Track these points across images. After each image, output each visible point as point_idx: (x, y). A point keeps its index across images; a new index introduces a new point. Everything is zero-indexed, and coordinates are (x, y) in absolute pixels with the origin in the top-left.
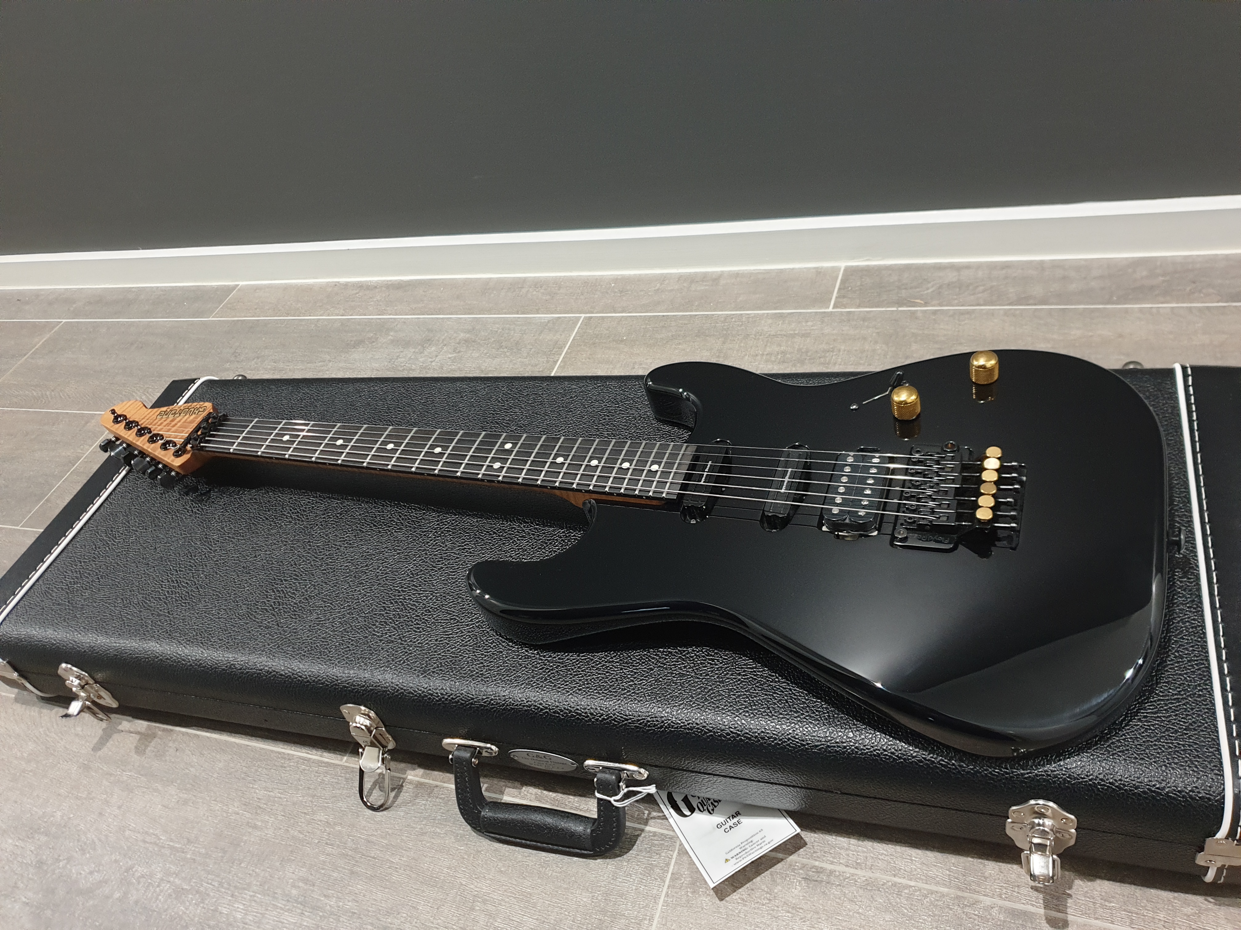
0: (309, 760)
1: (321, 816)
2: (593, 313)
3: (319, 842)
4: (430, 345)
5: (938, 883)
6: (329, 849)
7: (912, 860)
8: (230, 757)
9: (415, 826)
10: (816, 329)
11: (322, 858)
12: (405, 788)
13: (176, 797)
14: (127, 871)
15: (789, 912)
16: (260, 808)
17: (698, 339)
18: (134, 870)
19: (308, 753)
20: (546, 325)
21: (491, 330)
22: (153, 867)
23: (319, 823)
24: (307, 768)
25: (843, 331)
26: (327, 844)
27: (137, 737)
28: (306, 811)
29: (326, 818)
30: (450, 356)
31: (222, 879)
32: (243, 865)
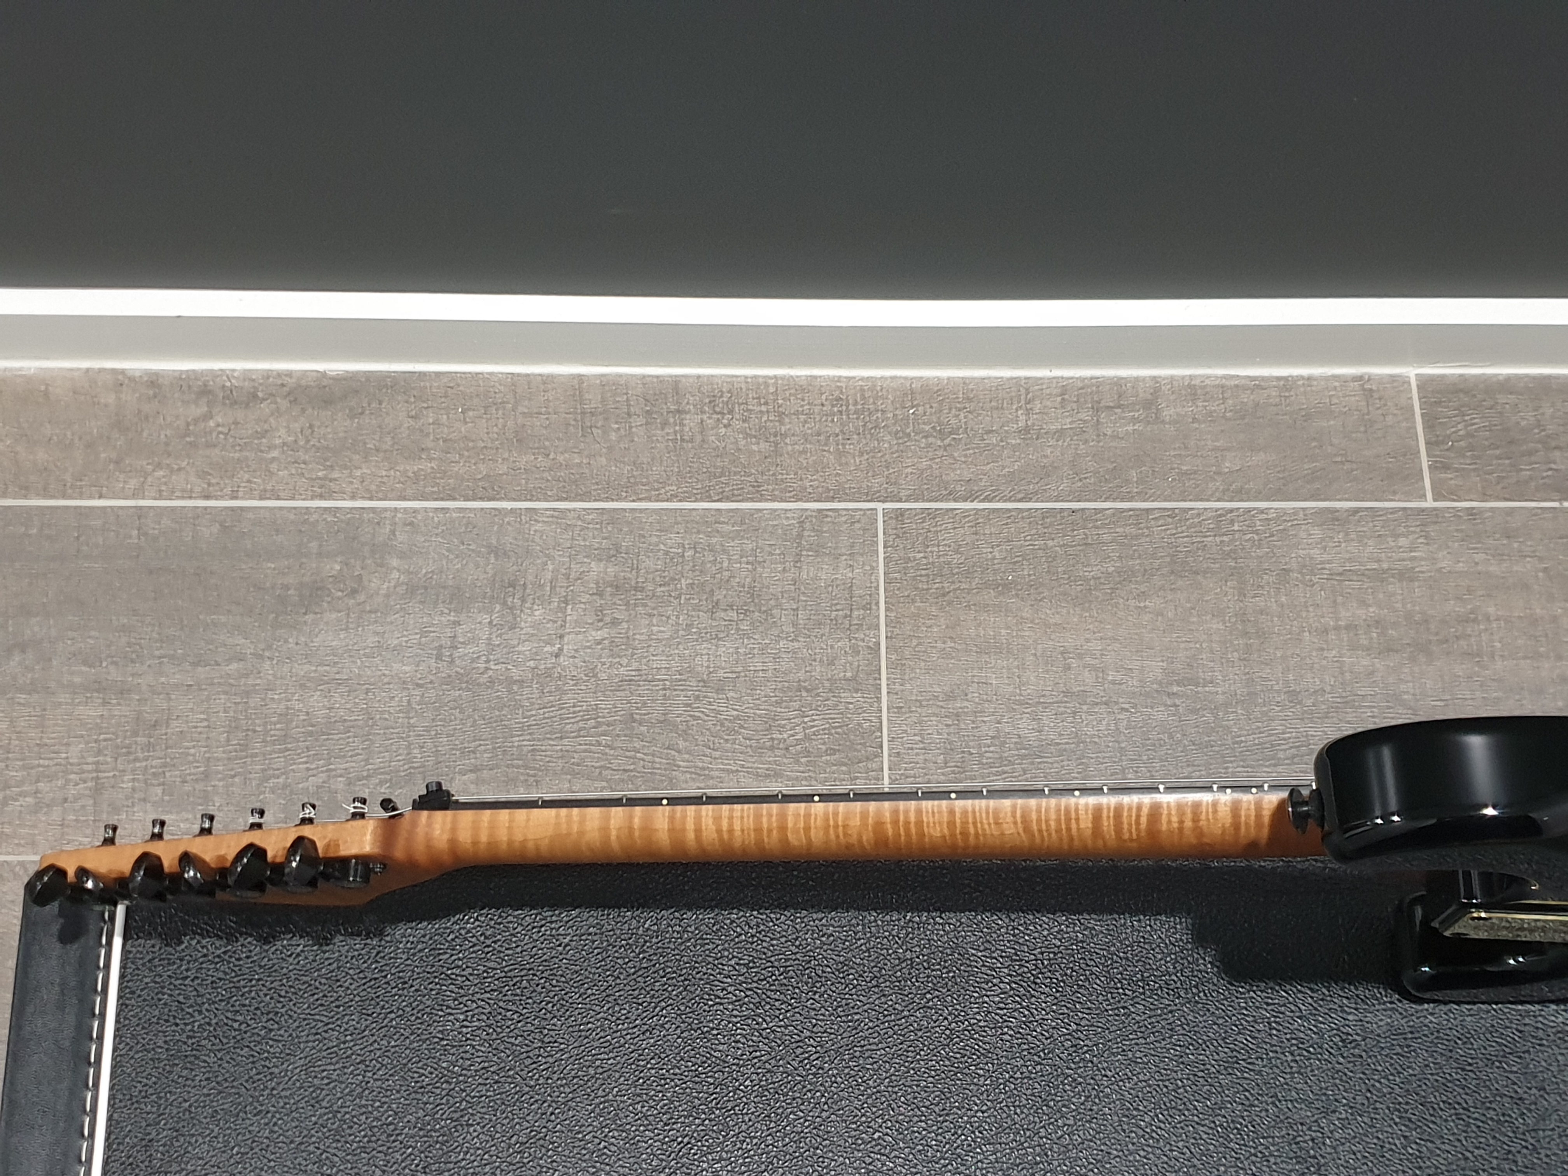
2: (900, 501)
4: (523, 600)
10: (1422, 559)
17: (1180, 583)
20: (800, 536)
21: (667, 553)
25: (1477, 563)
30: (598, 635)
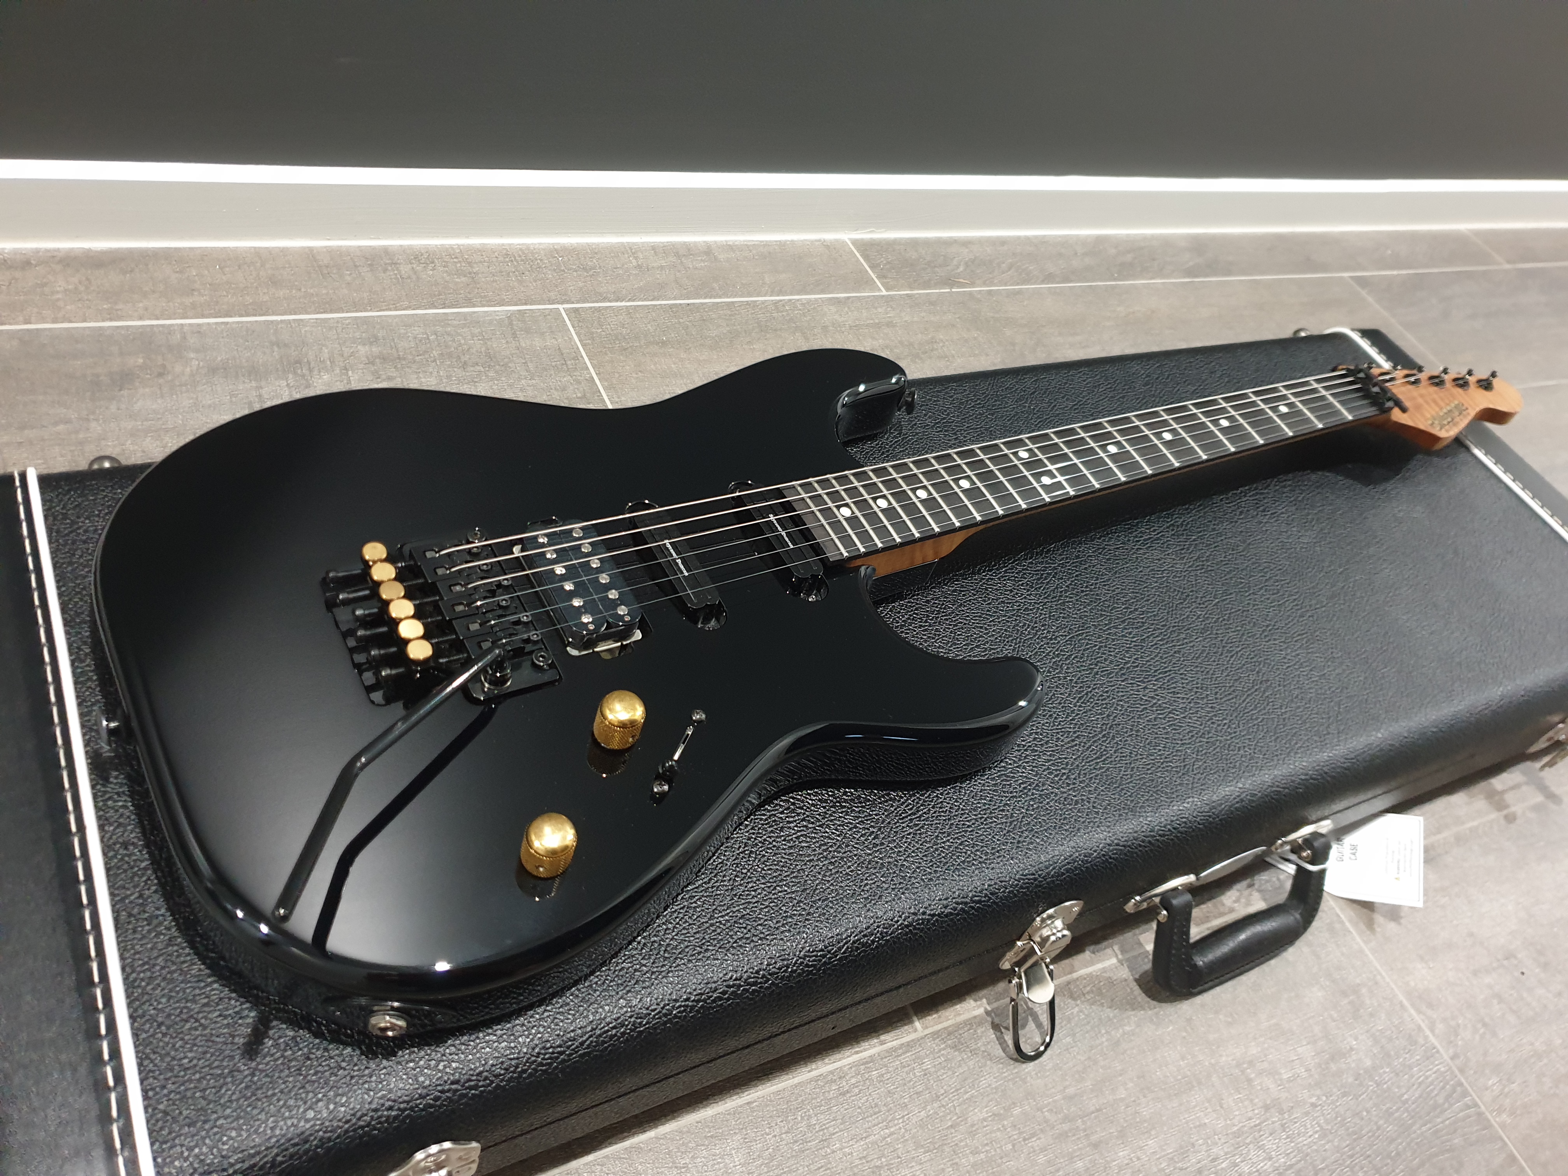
0: (872, 1059)
1: (977, 1114)
2: (572, 302)
3: (1014, 1146)
5: (1487, 814)
6: (1035, 1143)
8: (737, 1139)
10: (893, 317)
19: (857, 1053)
20: (511, 324)
21: (414, 338)
23: (985, 1124)
24: (883, 1071)
25: (923, 317)
26: (1025, 1140)
28: (950, 1124)
29: (987, 1112)
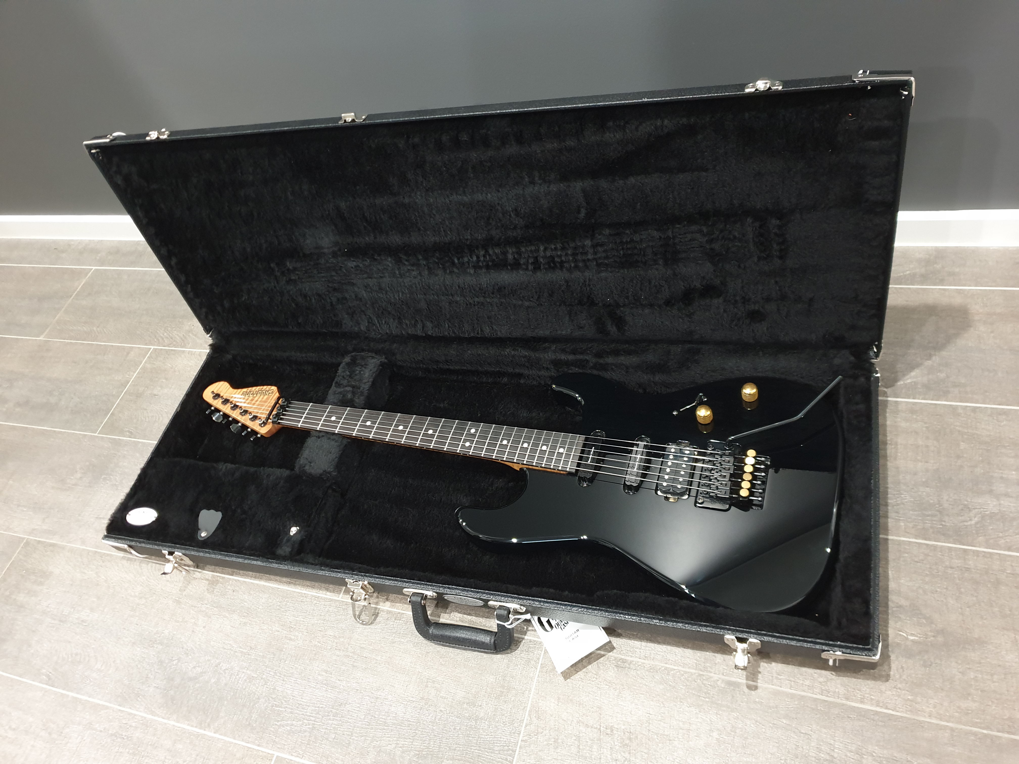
0: (318, 597)
3: (331, 648)
5: (689, 668)
7: (676, 655)
8: (268, 595)
9: (388, 637)
11: (334, 658)
12: (380, 615)
13: (238, 621)
14: (217, 666)
15: (607, 685)
16: (292, 628)
18: (221, 665)
22: (232, 663)
23: (330, 637)
24: (318, 602)
27: (207, 582)
28: (321, 630)
31: (275, 670)
32: (286, 662)
